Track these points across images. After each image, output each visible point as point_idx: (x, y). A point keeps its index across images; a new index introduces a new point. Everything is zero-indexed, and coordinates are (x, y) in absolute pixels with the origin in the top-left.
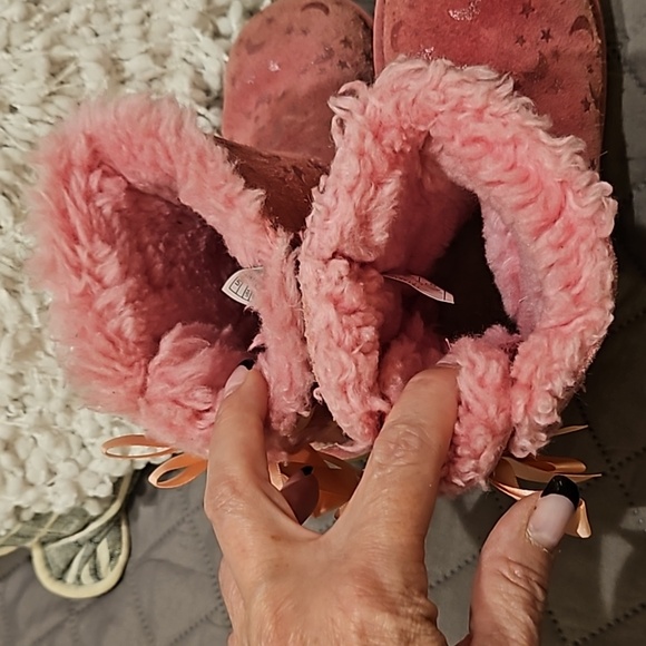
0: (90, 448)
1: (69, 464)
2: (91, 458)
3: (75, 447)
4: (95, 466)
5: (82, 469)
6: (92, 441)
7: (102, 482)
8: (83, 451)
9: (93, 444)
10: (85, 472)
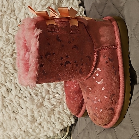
0: (55, 124)
1: (51, 127)
2: (56, 126)
3: (52, 124)
4: (56, 127)
5: (54, 128)
6: (55, 122)
7: (59, 130)
8: (54, 125)
9: (55, 123)
10: (55, 129)
